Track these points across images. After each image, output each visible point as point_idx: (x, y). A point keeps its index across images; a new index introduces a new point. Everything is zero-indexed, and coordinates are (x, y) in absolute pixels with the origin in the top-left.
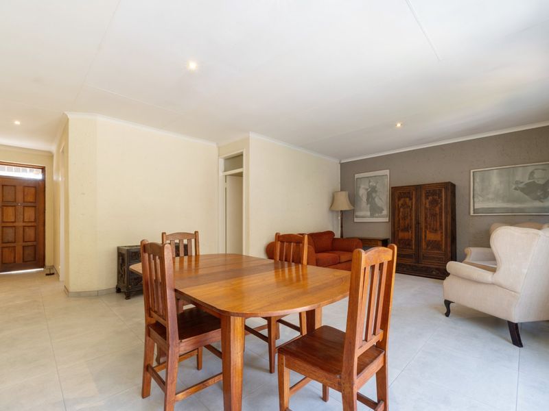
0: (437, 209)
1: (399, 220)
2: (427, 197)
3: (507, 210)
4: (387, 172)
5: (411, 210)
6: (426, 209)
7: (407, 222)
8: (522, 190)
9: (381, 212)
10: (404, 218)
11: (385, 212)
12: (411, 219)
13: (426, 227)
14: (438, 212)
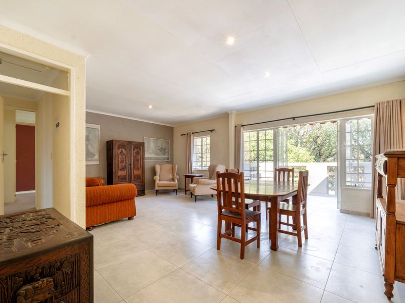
0: (139, 156)
1: (118, 163)
2: (134, 149)
3: (156, 158)
4: (98, 127)
5: (126, 156)
6: (134, 156)
7: (124, 164)
8: (160, 150)
9: (93, 157)
10: (122, 162)
11: (96, 157)
12: (126, 163)
13: (134, 167)
14: (139, 158)
